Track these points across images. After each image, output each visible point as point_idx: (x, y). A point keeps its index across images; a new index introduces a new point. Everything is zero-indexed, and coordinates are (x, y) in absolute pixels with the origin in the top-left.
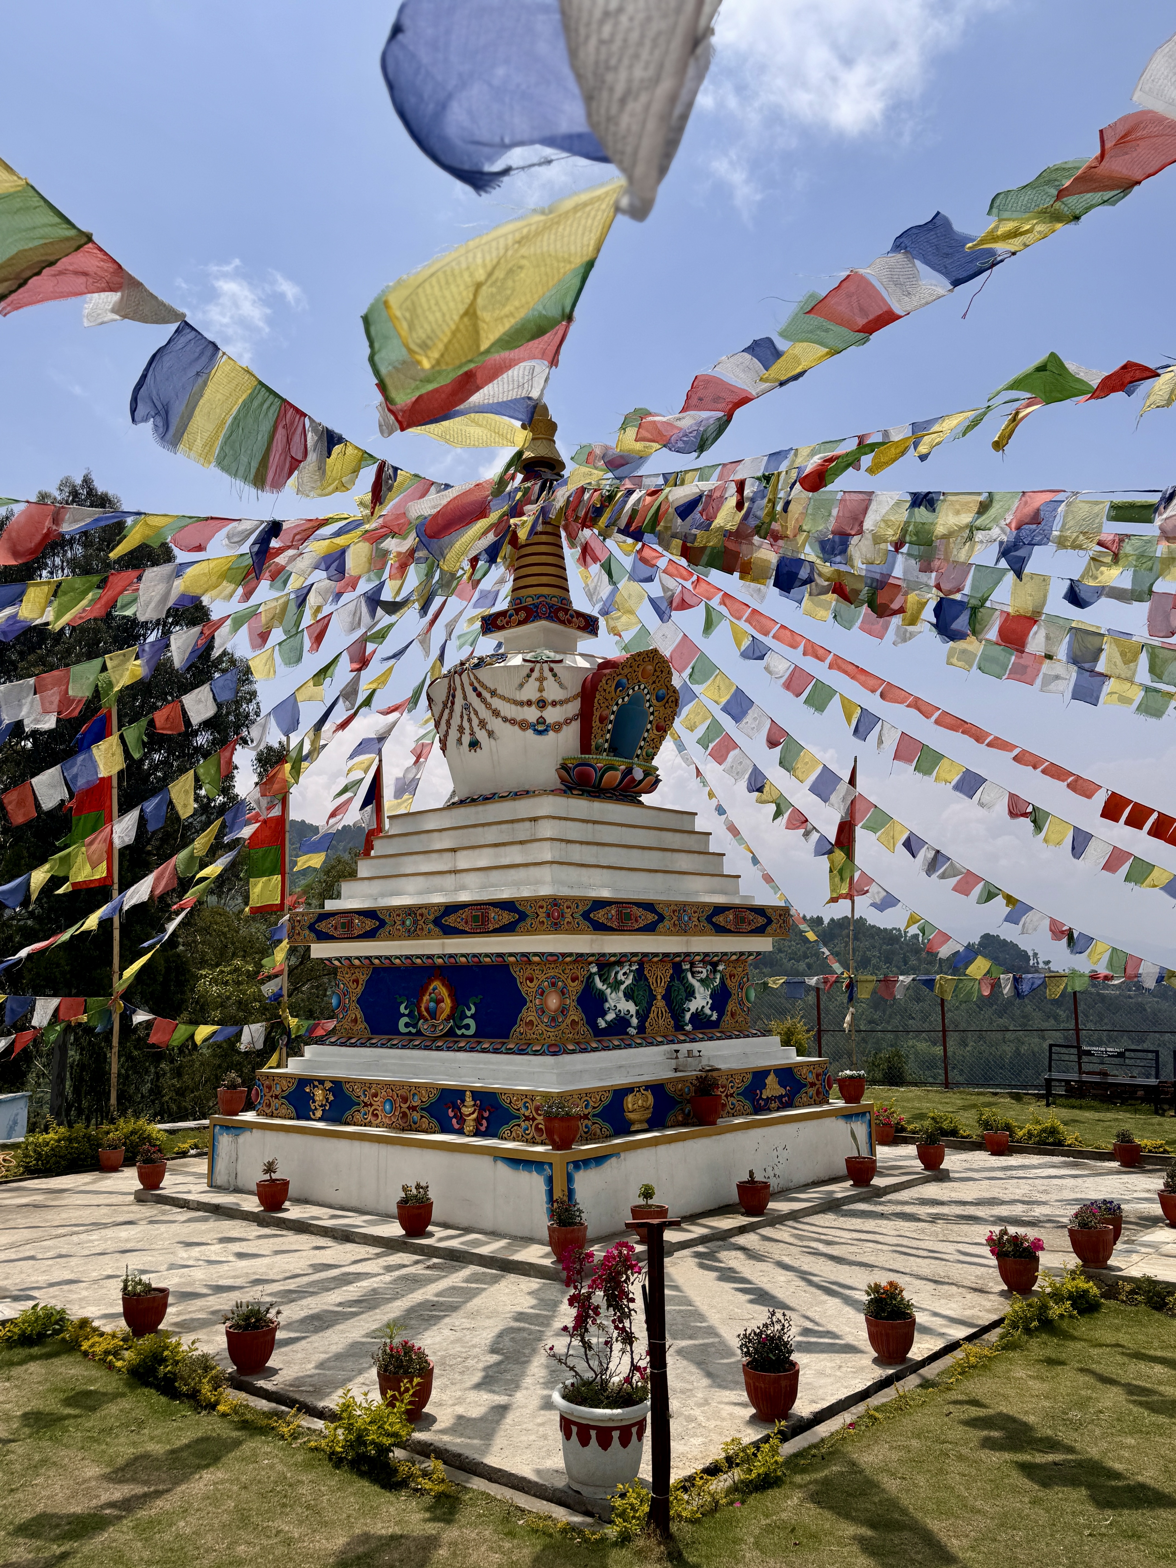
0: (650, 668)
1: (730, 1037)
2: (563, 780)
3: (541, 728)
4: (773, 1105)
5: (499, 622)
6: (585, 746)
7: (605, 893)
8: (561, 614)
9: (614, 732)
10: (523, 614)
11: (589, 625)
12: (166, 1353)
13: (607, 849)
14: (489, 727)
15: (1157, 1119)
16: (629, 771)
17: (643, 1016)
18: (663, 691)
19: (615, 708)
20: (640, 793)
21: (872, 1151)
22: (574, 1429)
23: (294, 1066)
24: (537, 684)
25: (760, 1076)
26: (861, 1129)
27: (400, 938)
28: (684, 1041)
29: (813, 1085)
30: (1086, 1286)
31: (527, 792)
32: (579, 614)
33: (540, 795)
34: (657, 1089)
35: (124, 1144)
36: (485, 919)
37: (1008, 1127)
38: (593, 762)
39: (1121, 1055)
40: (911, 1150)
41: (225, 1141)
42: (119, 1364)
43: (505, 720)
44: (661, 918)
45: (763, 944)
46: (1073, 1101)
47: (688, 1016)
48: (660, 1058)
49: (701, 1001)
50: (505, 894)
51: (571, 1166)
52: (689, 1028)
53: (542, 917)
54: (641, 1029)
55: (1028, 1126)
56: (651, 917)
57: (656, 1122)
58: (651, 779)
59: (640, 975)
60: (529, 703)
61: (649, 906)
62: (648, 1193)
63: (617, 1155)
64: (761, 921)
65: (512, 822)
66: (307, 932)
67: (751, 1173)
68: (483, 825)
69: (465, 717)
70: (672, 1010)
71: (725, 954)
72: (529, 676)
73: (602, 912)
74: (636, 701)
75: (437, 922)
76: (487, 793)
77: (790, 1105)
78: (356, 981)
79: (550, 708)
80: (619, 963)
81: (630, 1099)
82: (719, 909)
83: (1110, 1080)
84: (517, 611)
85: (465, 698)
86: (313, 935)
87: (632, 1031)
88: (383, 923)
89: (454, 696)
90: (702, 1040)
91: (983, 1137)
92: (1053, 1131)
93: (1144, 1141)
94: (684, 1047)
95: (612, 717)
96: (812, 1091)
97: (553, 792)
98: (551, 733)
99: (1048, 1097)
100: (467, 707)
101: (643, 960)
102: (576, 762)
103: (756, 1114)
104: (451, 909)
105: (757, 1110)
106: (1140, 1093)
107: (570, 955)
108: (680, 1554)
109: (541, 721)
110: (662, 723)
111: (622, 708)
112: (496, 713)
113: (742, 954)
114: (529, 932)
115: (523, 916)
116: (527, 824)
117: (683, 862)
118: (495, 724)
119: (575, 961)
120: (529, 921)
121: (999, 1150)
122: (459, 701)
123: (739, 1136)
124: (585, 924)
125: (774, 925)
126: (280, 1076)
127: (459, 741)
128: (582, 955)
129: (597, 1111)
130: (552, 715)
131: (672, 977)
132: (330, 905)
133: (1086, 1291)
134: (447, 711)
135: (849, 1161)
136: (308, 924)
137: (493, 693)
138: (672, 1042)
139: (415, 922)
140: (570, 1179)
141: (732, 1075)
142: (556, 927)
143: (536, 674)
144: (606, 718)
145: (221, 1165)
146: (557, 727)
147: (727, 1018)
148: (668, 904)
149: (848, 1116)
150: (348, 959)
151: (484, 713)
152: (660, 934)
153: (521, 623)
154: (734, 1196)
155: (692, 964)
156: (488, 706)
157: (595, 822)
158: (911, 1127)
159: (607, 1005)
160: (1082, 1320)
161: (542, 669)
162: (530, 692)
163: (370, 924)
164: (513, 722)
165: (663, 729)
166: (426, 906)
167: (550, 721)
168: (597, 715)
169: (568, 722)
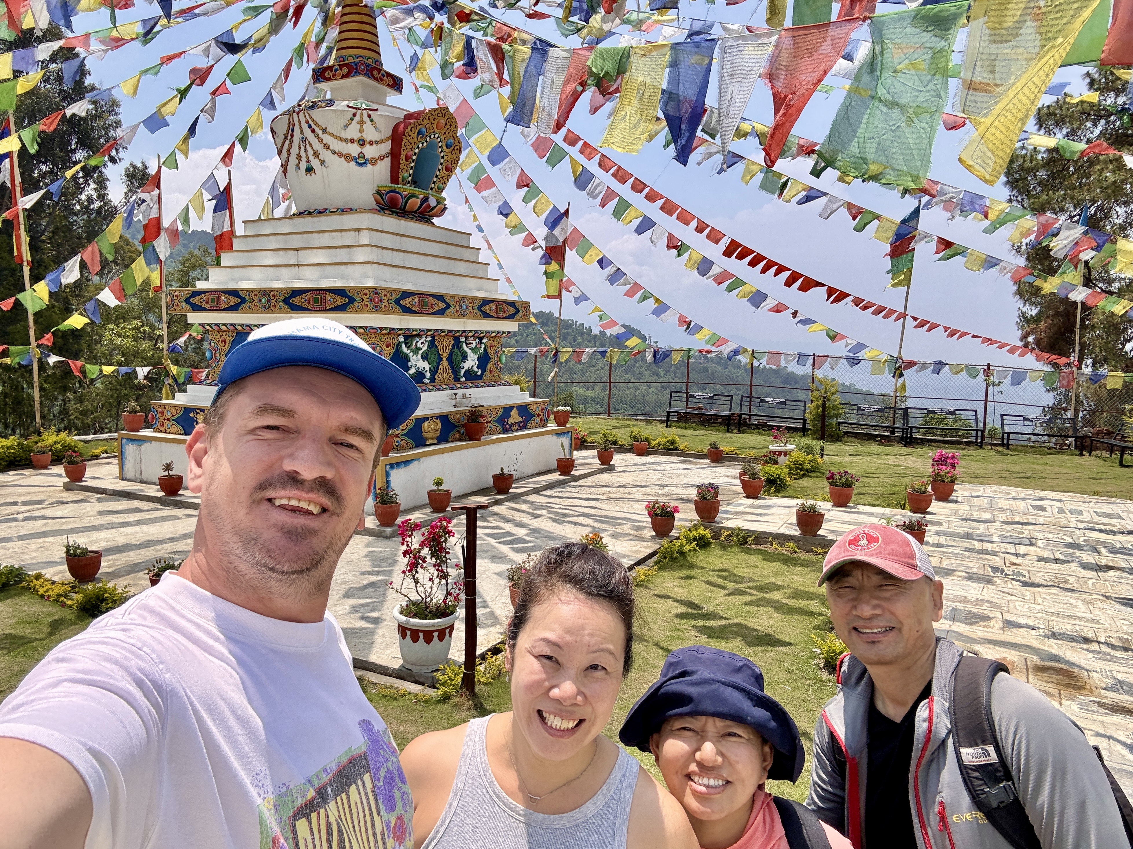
0: (443, 121)
1: (489, 386)
2: (378, 203)
3: (361, 161)
4: (514, 428)
5: (326, 74)
6: (394, 179)
7: (410, 287)
8: (375, 73)
9: (416, 169)
10: (345, 70)
11: (396, 84)
12: (106, 595)
13: (410, 255)
14: (320, 157)
15: (728, 435)
16: (426, 199)
17: (434, 371)
18: (451, 141)
19: (417, 151)
20: (432, 216)
21: (571, 454)
22: (408, 633)
23: (181, 399)
24: (359, 126)
25: (507, 410)
26: (566, 441)
27: (257, 312)
28: (460, 388)
29: (538, 415)
30: (704, 533)
31: (351, 210)
32: (389, 75)
33: (360, 212)
34: (444, 418)
35: (51, 450)
36: (323, 301)
37: (647, 440)
38: (400, 191)
39: (711, 398)
40: (595, 453)
41: (130, 449)
42: (70, 602)
43: (334, 152)
44: (448, 306)
45: (512, 326)
46: (681, 424)
47: (462, 372)
48: (445, 399)
49: (471, 362)
50: (338, 284)
51: (388, 467)
52: (463, 379)
53: (366, 301)
54: (432, 380)
55: (659, 439)
56: (442, 305)
57: (442, 438)
58: (441, 206)
59: (432, 344)
60: (352, 141)
61: (440, 298)
62: (439, 483)
63: (418, 459)
64: (512, 310)
65: (341, 231)
66: (184, 304)
67: (502, 469)
68: (319, 232)
69: (303, 148)
70: (452, 368)
71: (488, 332)
72: (352, 119)
73: (408, 300)
74: (431, 146)
75: (286, 301)
76: (320, 208)
77: (524, 427)
78: (224, 341)
79: (368, 146)
80: (419, 336)
81: (426, 424)
82: (486, 302)
83: (703, 412)
84: (341, 67)
85: (302, 133)
86: (188, 306)
87: (426, 381)
88: (243, 301)
89: (293, 131)
90: (471, 387)
91: (632, 445)
92: (673, 442)
93: (725, 447)
94: (460, 392)
95: (414, 157)
96: (538, 419)
97: (371, 211)
98: (369, 165)
99: (668, 423)
100: (304, 140)
101: (434, 335)
102: (388, 190)
103: (504, 433)
104: (297, 292)
105: (505, 431)
106: (720, 420)
107: (386, 329)
108: (482, 705)
109: (361, 155)
110: (450, 166)
111: (422, 151)
112: (327, 147)
113: (499, 332)
114: (356, 311)
115: (352, 300)
116: (353, 233)
117: (461, 268)
118: (325, 155)
119: (389, 334)
120: (356, 304)
121: (641, 453)
122: (297, 135)
123: (494, 446)
124: (396, 307)
125: (520, 314)
126: (170, 406)
127: (298, 166)
128: (393, 329)
129: (405, 432)
130: (370, 152)
131: (453, 346)
132: (201, 285)
133: (704, 536)
134: (287, 142)
135: (558, 461)
136: (184, 298)
137: (324, 131)
138: (452, 388)
139: (269, 301)
140: (387, 474)
141: (490, 409)
142: (377, 309)
143: (357, 118)
144: (410, 158)
145: (129, 466)
146: (374, 162)
147: (487, 373)
148: (453, 297)
149: (559, 434)
150: (217, 325)
151: (317, 146)
152: (447, 317)
153: (344, 77)
154: (490, 482)
155: (467, 338)
156: (320, 141)
157: (402, 235)
158: (589, 440)
159: (410, 364)
160: (702, 552)
161: (362, 115)
162: (353, 132)
163: (233, 301)
164: (340, 155)
165: (450, 170)
166: (277, 290)
167: (368, 156)
168: (403, 154)
169: (381, 158)
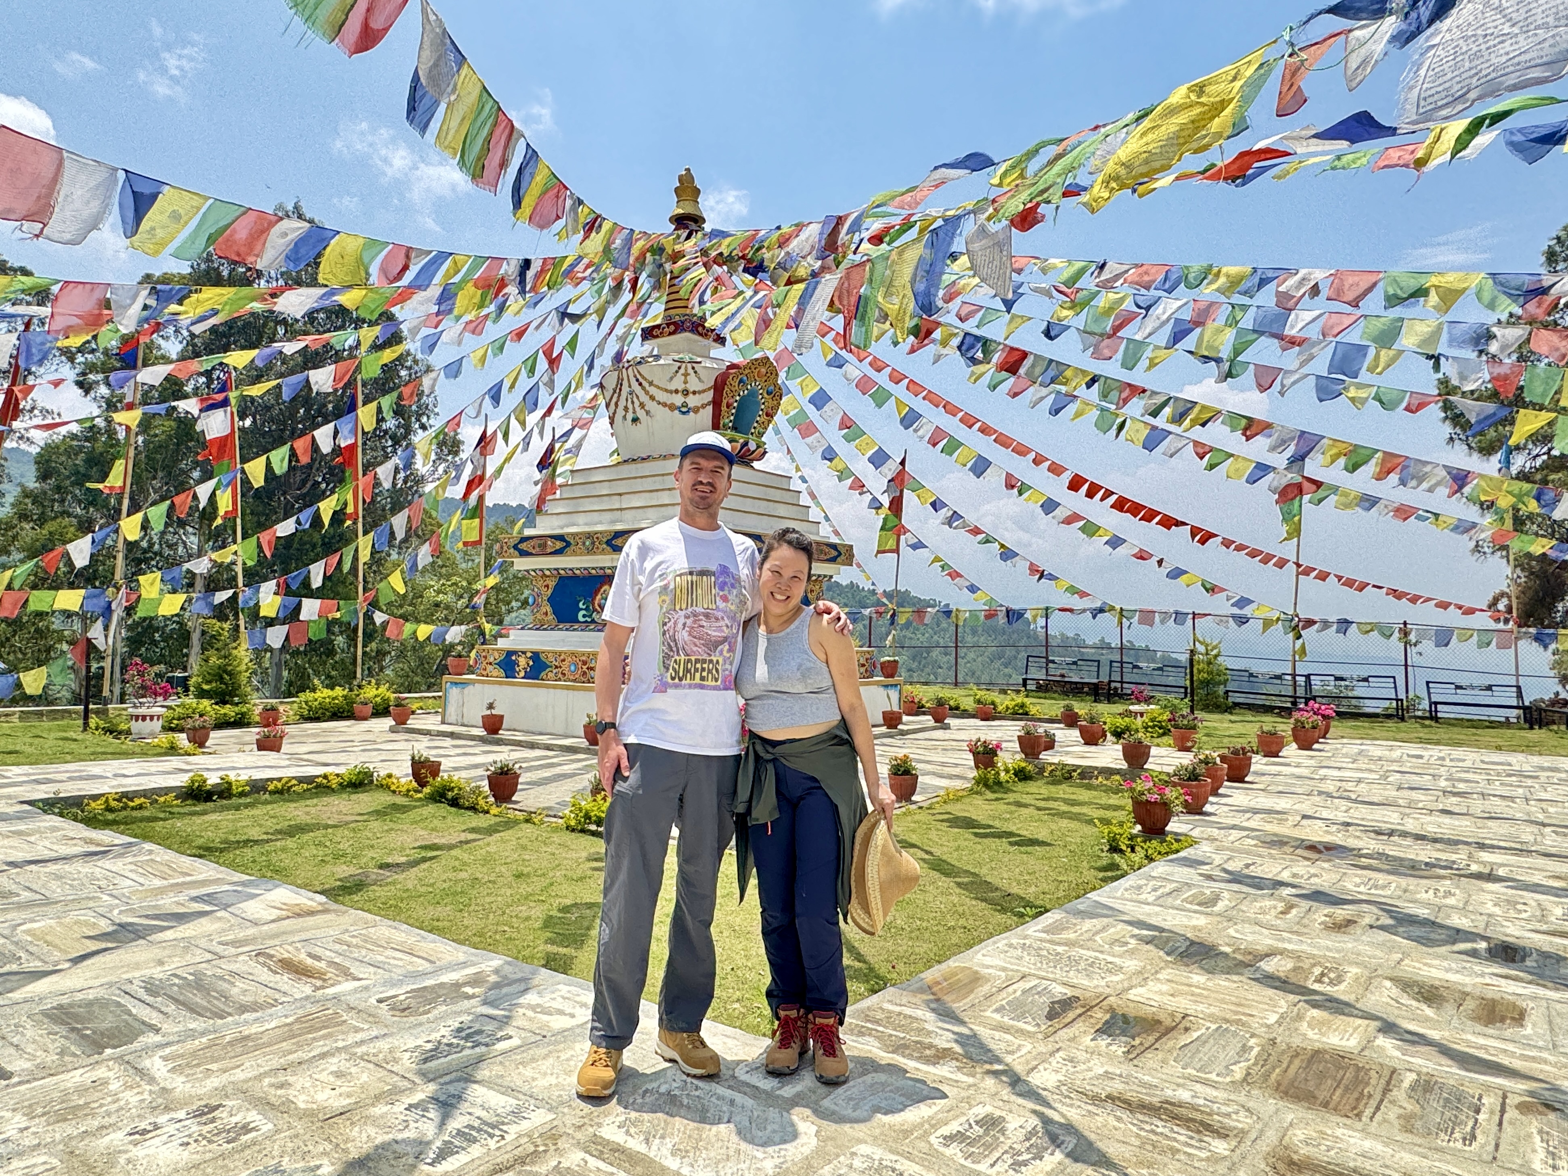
0: (763, 370)
3: (685, 410)
5: (654, 333)
8: (699, 329)
9: (736, 416)
10: (672, 328)
11: (719, 339)
14: (646, 408)
16: (746, 444)
18: (772, 388)
19: (738, 398)
20: (753, 460)
23: (502, 644)
24: (683, 378)
27: (581, 555)
30: (1026, 767)
32: (712, 330)
35: (372, 702)
37: (993, 703)
39: (1075, 663)
41: (454, 692)
43: (659, 403)
45: (834, 570)
46: (1039, 694)
55: (1007, 702)
58: (761, 450)
60: (677, 392)
64: (834, 553)
66: (512, 551)
68: (641, 477)
69: (630, 400)
72: (677, 372)
74: (753, 394)
75: (608, 543)
76: (645, 454)
78: (547, 586)
79: (691, 395)
83: (1067, 680)
84: (668, 325)
85: (630, 387)
86: (516, 552)
88: (568, 544)
89: (622, 385)
92: (1022, 706)
95: (735, 404)
98: (691, 413)
99: (1025, 693)
100: (631, 393)
104: (619, 534)
106: (1086, 688)
109: (685, 404)
110: (770, 411)
111: (743, 398)
112: (652, 398)
117: (782, 510)
118: (651, 405)
121: (985, 718)
122: (625, 389)
125: (842, 557)
126: (494, 650)
127: (625, 417)
130: (693, 401)
132: (528, 532)
133: (1025, 770)
134: (616, 396)
135: (884, 712)
136: (512, 545)
137: (651, 383)
139: (593, 543)
143: (682, 371)
144: (731, 405)
145: (451, 710)
146: (696, 410)
149: (885, 686)
150: (541, 570)
151: (644, 398)
153: (670, 334)
156: (647, 393)
158: (928, 705)
160: (1020, 783)
161: (686, 367)
162: (678, 383)
163: (559, 545)
164: (665, 405)
165: (770, 415)
166: (601, 532)
167: (691, 405)
168: (725, 402)
169: (703, 406)
